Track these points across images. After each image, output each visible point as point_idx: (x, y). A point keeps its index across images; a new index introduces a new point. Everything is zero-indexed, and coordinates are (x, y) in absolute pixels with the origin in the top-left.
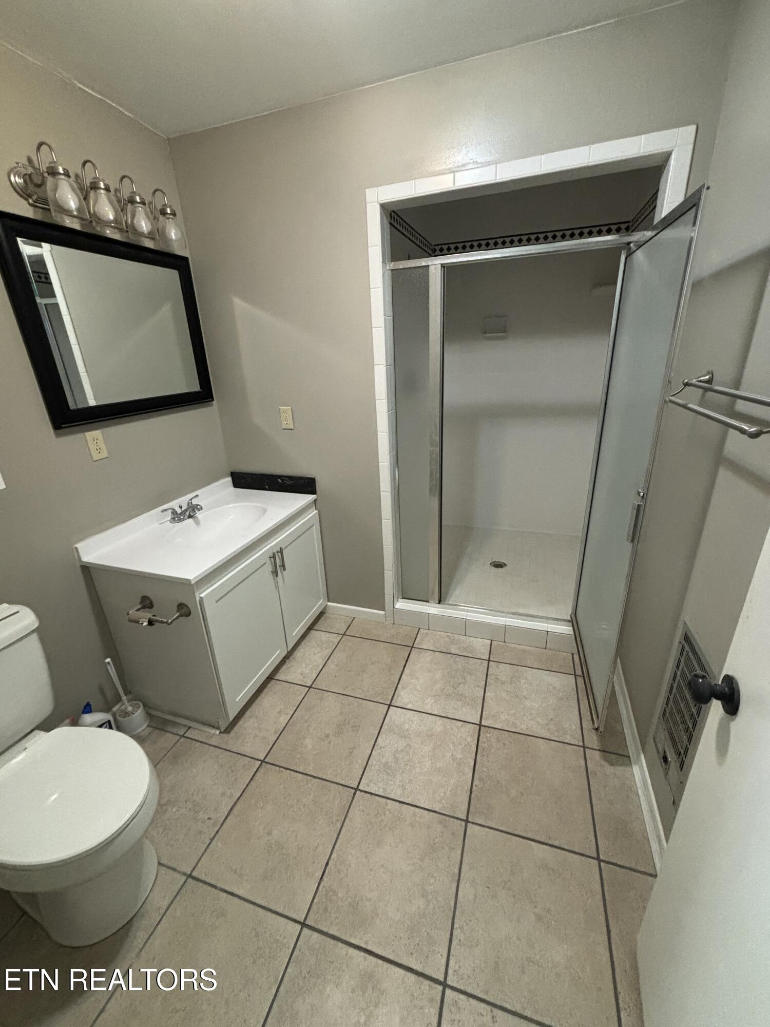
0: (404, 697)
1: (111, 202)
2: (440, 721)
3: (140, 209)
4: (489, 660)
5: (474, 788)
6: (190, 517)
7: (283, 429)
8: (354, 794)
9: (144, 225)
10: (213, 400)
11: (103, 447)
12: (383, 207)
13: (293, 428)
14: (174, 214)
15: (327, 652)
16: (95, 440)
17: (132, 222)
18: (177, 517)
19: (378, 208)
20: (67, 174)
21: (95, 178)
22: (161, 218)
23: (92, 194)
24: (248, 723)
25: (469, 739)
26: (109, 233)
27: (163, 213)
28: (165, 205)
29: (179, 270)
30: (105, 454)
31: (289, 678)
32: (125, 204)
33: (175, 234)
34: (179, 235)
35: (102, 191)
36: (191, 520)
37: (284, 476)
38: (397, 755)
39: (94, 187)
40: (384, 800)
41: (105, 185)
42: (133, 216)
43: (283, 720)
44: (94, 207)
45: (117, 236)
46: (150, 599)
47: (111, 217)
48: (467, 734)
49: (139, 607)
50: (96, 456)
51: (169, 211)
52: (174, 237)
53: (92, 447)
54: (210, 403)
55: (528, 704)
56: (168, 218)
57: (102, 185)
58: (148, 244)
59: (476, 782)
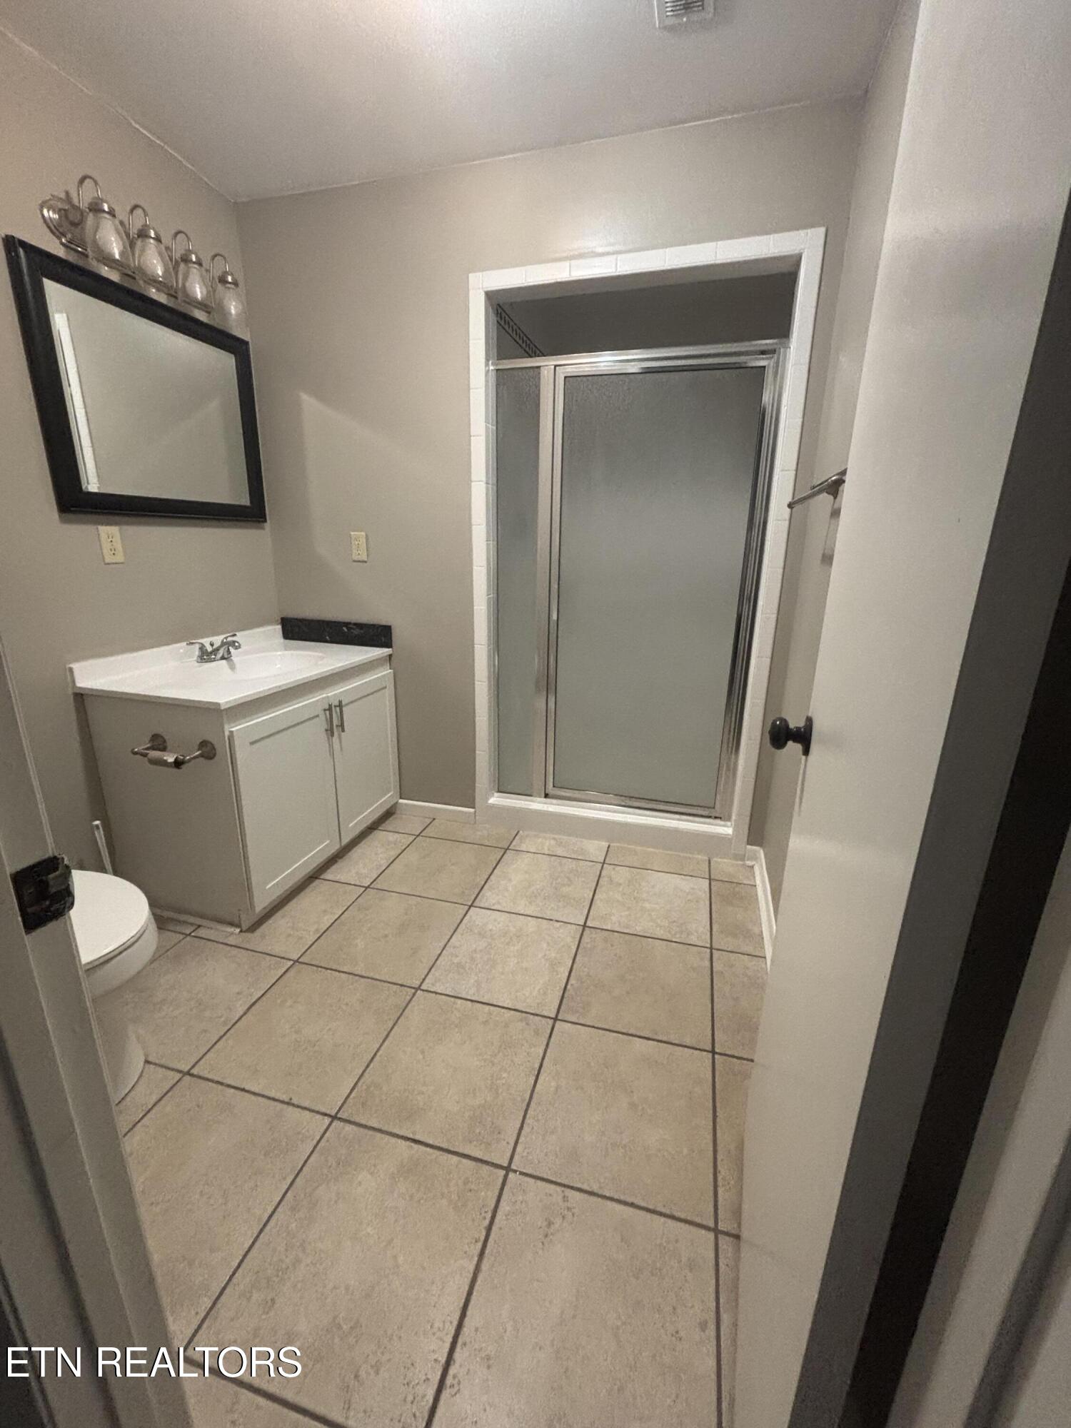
0: (489, 897)
1: (160, 254)
2: (532, 922)
3: (195, 272)
4: (604, 863)
5: (569, 987)
6: (223, 658)
7: (355, 561)
8: (414, 994)
9: (198, 290)
10: (265, 521)
11: (119, 546)
12: (490, 296)
13: (366, 560)
14: (235, 283)
15: (393, 853)
16: (110, 537)
17: (184, 286)
18: (206, 656)
19: (482, 298)
20: (112, 213)
21: (146, 225)
22: (220, 287)
23: (139, 243)
25: (569, 940)
26: (153, 293)
27: (223, 280)
28: (227, 272)
29: (235, 356)
30: (120, 558)
31: (342, 877)
32: (180, 262)
33: (236, 307)
34: (240, 309)
35: (152, 241)
36: (224, 661)
37: (350, 623)
38: (474, 955)
39: (143, 234)
40: (453, 999)
41: (156, 233)
42: (186, 278)
43: (327, 920)
44: (139, 261)
45: (162, 298)
46: (162, 737)
47: (160, 273)
48: (568, 936)
49: (148, 745)
50: (109, 558)
51: (230, 279)
52: (233, 311)
53: (106, 547)
54: (262, 524)
55: (647, 905)
56: (229, 288)
57: (152, 234)
58: (200, 315)
59: (572, 981)
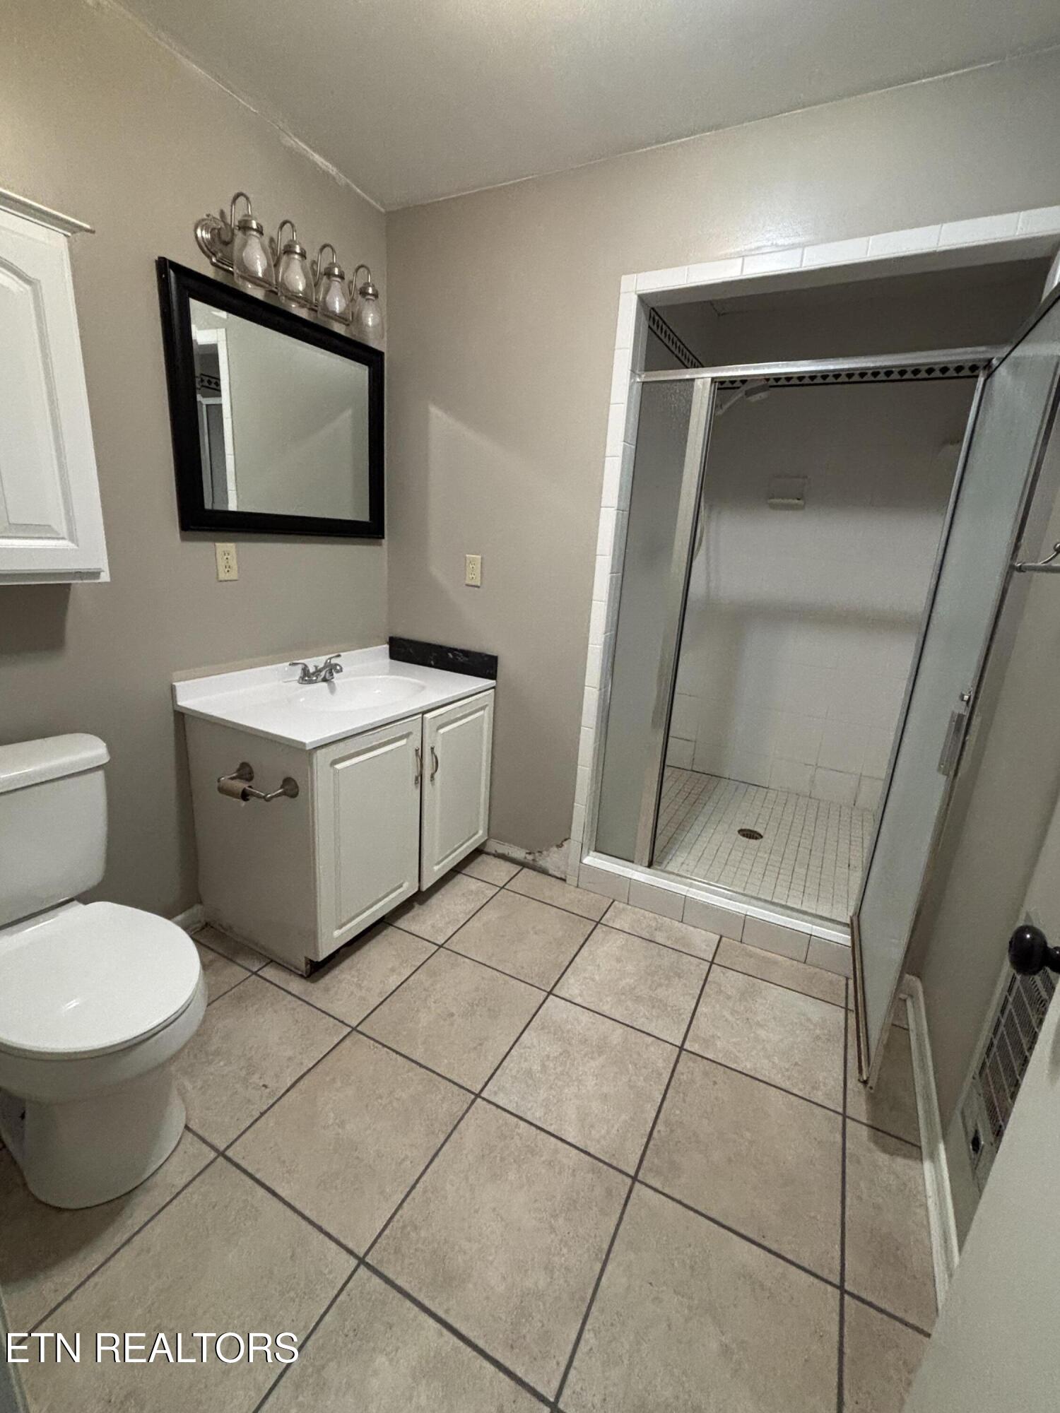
0: (572, 986)
1: (303, 268)
2: (620, 1030)
3: (336, 285)
4: (712, 963)
5: (655, 1134)
6: (325, 680)
7: (467, 585)
8: (473, 1102)
9: (337, 303)
10: (383, 538)
11: (235, 567)
12: (643, 299)
13: (479, 584)
14: (376, 295)
15: (473, 906)
16: (227, 554)
17: (324, 298)
18: (307, 677)
19: (635, 299)
20: (260, 231)
21: (292, 240)
22: (360, 298)
23: (284, 258)
24: (343, 976)
25: (660, 1064)
26: (294, 308)
27: (363, 293)
28: (368, 283)
29: (370, 368)
30: (233, 575)
31: (414, 928)
32: (320, 276)
33: (373, 320)
34: (377, 320)
35: (296, 256)
36: (325, 684)
37: (456, 650)
38: (547, 1063)
39: (289, 250)
40: (516, 1119)
41: (301, 249)
42: (327, 291)
43: (394, 981)
44: (283, 276)
45: (303, 313)
46: (251, 768)
47: (301, 288)
48: (660, 1058)
49: (234, 775)
50: (222, 576)
51: (370, 291)
52: (370, 323)
53: (221, 562)
54: (379, 540)
55: (762, 1033)
56: (368, 299)
57: (298, 250)
58: (339, 328)
59: (659, 1127)
